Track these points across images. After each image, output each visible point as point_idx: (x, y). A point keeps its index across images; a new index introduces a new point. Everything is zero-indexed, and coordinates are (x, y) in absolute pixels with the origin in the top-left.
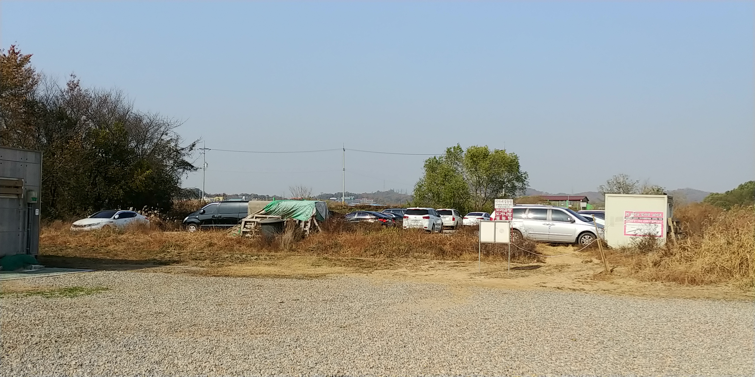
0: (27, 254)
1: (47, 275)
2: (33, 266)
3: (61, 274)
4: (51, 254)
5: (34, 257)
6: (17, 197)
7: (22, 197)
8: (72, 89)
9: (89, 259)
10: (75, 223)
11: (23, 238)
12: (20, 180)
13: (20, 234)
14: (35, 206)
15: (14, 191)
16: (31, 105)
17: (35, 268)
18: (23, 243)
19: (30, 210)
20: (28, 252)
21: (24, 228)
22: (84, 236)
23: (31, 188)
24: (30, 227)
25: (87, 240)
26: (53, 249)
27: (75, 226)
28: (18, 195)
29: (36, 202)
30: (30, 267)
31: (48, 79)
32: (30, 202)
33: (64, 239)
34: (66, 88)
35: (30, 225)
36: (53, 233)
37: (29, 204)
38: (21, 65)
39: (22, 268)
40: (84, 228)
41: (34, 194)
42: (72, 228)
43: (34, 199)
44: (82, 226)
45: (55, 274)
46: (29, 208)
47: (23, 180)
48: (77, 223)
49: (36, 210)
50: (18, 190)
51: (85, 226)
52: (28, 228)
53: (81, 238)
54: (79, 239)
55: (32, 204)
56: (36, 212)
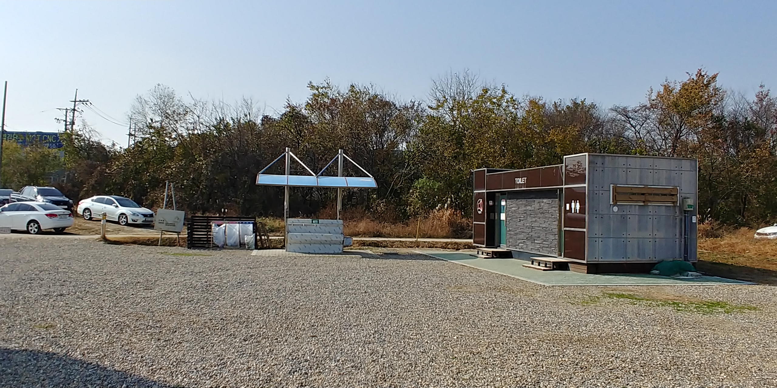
0: (685, 260)
1: (700, 285)
2: (689, 273)
3: (715, 284)
4: (720, 262)
5: (691, 264)
6: (673, 205)
7: (678, 205)
8: (761, 100)
9: (758, 270)
10: (758, 231)
11: (680, 245)
12: (675, 189)
13: (677, 240)
14: (692, 213)
15: (669, 198)
16: (719, 120)
17: (691, 275)
18: (680, 249)
19: (687, 218)
20: (686, 259)
21: (681, 235)
22: (764, 245)
23: (688, 196)
24: (686, 234)
25: (768, 248)
26: (724, 256)
27: (758, 234)
28: (673, 202)
29: (692, 209)
30: (686, 274)
31: (736, 94)
32: (686, 210)
33: (743, 247)
34: (756, 100)
35: (687, 232)
36: (734, 241)
37: (685, 211)
38: (707, 86)
39: (678, 275)
40: (769, 237)
41: (690, 202)
42: (756, 236)
43: (690, 206)
44: (766, 234)
45: (709, 284)
46: (685, 216)
47: (678, 188)
48: (760, 231)
49: (693, 217)
50: (673, 197)
51: (770, 234)
52: (685, 235)
53: (761, 247)
54: (759, 248)
55: (688, 211)
56: (693, 219)
